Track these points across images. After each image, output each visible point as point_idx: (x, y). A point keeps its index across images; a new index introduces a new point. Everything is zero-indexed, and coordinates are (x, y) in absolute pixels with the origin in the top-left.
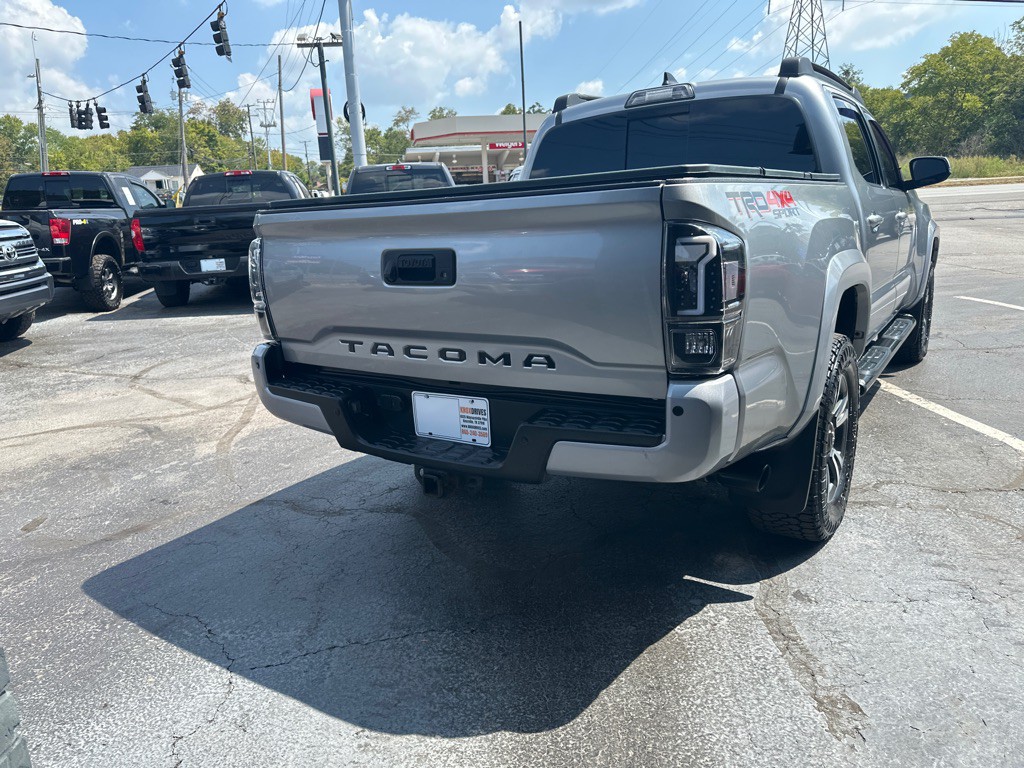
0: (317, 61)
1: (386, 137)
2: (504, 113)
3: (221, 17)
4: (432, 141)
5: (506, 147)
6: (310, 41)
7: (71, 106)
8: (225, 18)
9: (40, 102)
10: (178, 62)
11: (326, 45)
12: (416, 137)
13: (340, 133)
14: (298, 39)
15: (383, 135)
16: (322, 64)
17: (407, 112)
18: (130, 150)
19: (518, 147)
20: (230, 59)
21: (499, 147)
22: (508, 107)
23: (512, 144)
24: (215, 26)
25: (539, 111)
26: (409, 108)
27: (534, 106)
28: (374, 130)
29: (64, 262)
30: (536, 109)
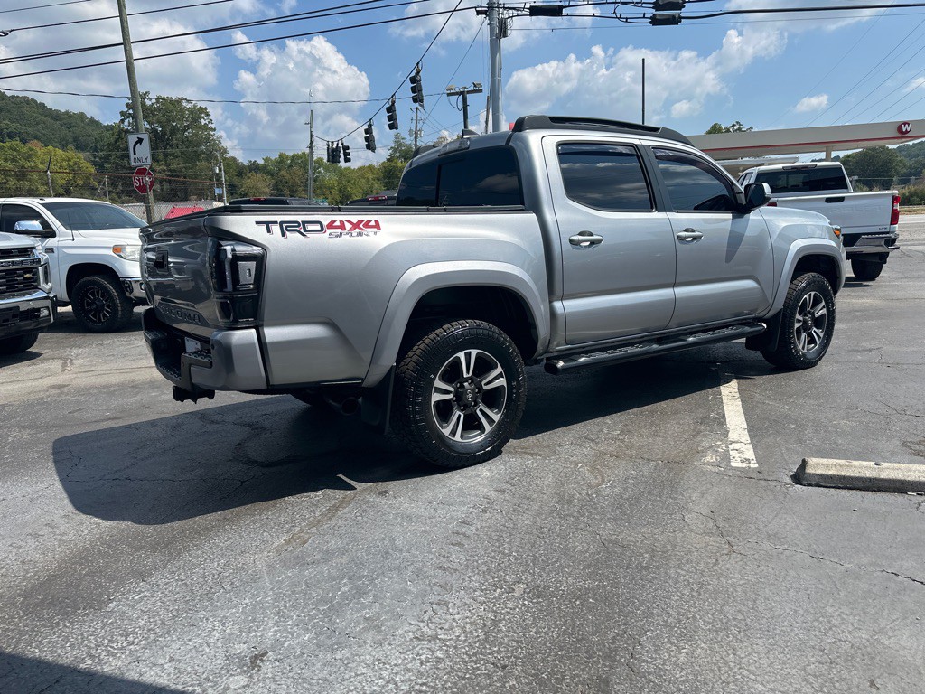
0: (461, 106)
2: (709, 132)
3: (418, 72)
6: (457, 90)
7: (328, 145)
8: (421, 74)
9: (311, 142)
10: (391, 109)
11: (468, 92)
14: (448, 90)
16: (465, 108)
18: (384, 177)
20: (421, 106)
22: (714, 126)
24: (413, 80)
25: (739, 129)
27: (734, 125)
30: (736, 128)
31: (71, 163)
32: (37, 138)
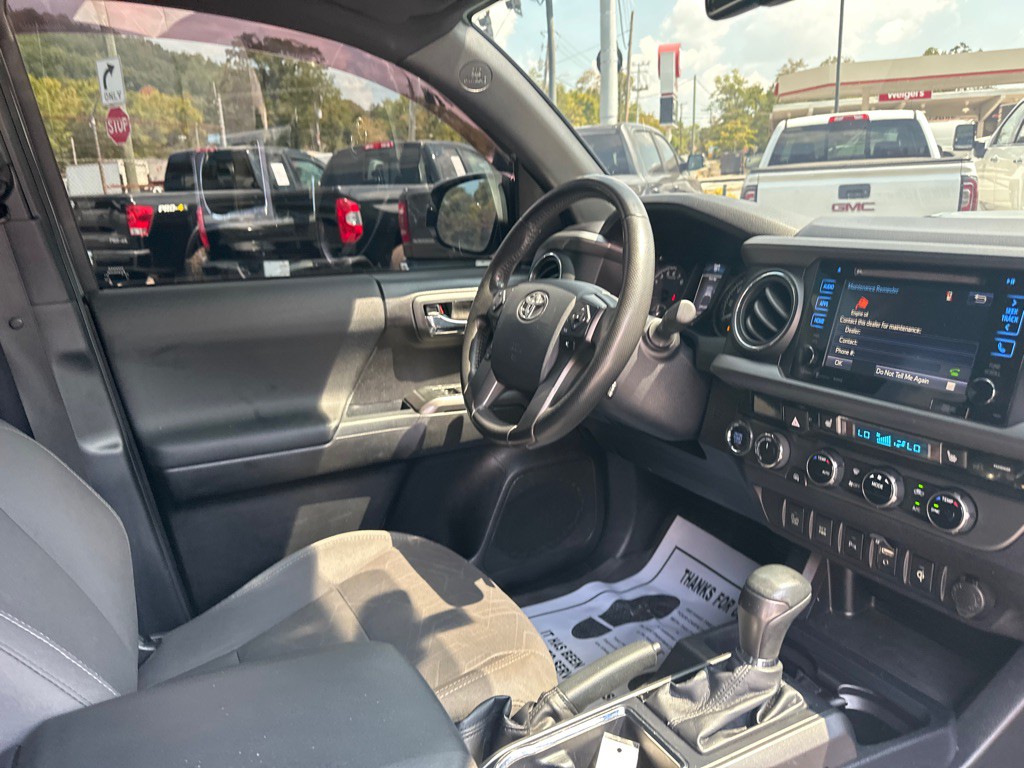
1: (769, 93)
4: (800, 95)
5: (902, 99)
12: (780, 92)
13: (718, 92)
15: (765, 92)
17: (792, 64)
19: (919, 97)
20: (521, 14)
21: (892, 99)
22: (930, 49)
23: (911, 94)
25: (963, 53)
26: (796, 60)
27: (957, 48)
28: (756, 87)
29: (139, 256)
31: (178, 110)
32: (152, 83)
